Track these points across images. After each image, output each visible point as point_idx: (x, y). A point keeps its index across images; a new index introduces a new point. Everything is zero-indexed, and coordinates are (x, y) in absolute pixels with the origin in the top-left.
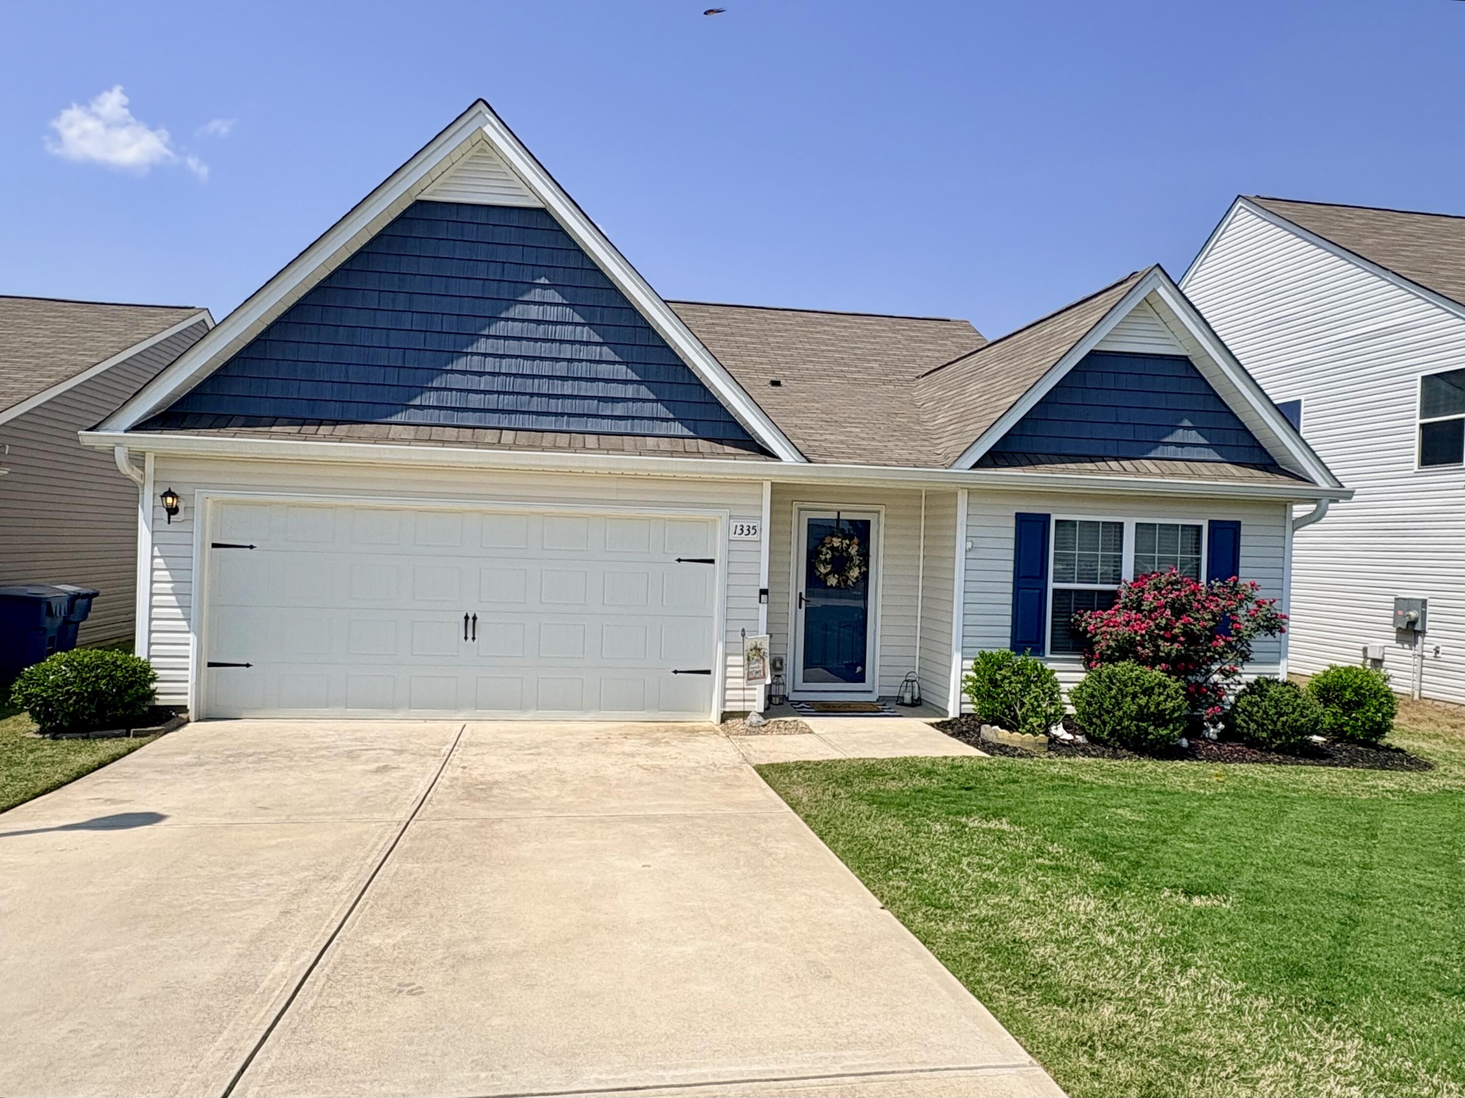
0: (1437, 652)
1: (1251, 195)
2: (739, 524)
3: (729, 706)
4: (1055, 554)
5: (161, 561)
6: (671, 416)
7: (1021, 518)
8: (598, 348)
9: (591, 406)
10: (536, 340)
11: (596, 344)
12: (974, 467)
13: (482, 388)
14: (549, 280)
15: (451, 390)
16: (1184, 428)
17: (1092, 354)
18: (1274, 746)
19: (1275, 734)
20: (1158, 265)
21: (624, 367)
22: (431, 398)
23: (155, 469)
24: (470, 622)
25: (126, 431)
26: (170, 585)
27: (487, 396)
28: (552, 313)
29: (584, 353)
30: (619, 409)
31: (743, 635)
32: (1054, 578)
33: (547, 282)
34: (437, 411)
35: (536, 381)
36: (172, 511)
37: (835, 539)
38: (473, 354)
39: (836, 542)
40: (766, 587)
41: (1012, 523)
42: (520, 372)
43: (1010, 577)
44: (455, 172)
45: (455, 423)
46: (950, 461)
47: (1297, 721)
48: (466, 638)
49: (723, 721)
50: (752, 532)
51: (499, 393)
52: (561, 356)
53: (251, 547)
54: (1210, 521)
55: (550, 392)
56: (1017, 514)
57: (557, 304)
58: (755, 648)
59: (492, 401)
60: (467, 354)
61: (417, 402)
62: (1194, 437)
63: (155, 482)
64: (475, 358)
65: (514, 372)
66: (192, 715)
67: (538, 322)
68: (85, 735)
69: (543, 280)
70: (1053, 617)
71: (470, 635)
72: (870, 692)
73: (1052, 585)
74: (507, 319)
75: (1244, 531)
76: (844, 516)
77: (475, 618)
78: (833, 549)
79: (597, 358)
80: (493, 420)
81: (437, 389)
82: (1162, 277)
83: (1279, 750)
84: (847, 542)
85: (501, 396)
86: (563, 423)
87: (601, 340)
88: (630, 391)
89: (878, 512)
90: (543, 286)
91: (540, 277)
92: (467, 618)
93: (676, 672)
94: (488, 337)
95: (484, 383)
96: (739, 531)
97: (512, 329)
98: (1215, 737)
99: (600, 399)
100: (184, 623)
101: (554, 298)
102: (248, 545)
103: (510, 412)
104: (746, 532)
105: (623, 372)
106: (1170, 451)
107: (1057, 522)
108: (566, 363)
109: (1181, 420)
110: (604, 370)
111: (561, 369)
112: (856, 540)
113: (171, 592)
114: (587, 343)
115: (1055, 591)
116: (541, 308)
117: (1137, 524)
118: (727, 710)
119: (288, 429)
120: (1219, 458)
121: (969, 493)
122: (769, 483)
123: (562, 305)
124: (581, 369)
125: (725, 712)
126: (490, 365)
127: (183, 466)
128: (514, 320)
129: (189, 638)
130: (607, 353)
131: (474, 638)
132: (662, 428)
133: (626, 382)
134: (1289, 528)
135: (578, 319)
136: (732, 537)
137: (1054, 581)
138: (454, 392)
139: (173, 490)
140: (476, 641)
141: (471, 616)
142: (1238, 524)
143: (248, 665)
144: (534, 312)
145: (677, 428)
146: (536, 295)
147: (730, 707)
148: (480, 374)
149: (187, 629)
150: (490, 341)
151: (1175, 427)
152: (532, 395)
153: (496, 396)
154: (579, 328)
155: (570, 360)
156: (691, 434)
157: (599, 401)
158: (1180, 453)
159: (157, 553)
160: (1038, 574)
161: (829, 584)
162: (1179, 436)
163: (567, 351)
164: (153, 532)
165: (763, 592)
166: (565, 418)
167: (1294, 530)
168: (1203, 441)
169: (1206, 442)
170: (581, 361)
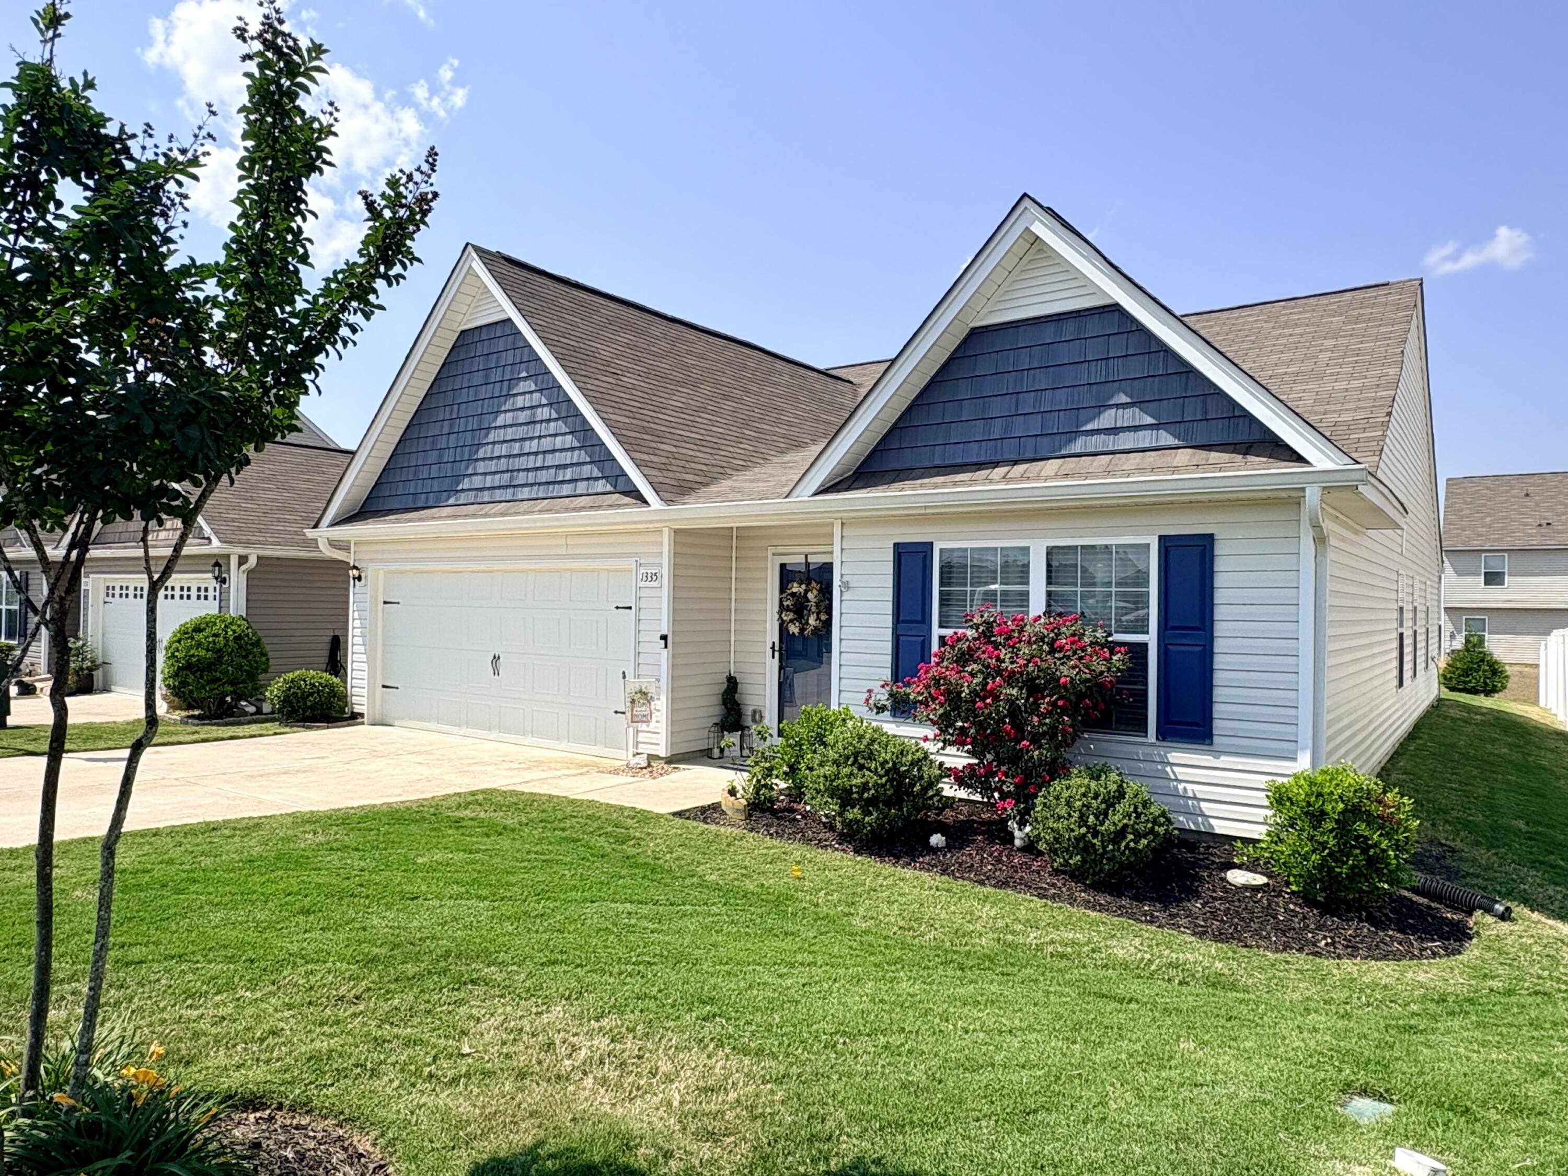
2: (644, 572)
4: (941, 592)
5: (357, 613)
6: (599, 474)
7: (901, 550)
8: (555, 423)
9: (549, 474)
10: (521, 425)
11: (554, 420)
12: (816, 494)
13: (492, 470)
14: (525, 373)
15: (477, 474)
16: (1117, 406)
20: (1025, 195)
21: (570, 436)
22: (467, 483)
23: (354, 552)
24: (496, 660)
25: (329, 527)
26: (360, 630)
27: (495, 476)
28: (530, 400)
30: (568, 474)
31: (624, 677)
32: (939, 622)
33: (525, 375)
34: (470, 493)
35: (521, 458)
36: (358, 579)
40: (665, 632)
41: (890, 556)
42: (511, 453)
43: (889, 622)
45: (478, 500)
46: (787, 490)
50: (655, 578)
51: (502, 472)
52: (534, 435)
53: (400, 603)
54: (1161, 538)
55: (528, 466)
56: (896, 545)
57: (532, 392)
58: (640, 692)
59: (497, 479)
60: (485, 444)
61: (460, 487)
62: (1134, 416)
63: (355, 560)
64: (489, 446)
65: (508, 453)
66: (365, 720)
67: (522, 409)
69: (523, 374)
71: (496, 671)
73: (937, 632)
75: (1215, 549)
76: (812, 559)
77: (499, 658)
78: (793, 595)
79: (554, 432)
80: (497, 494)
81: (470, 475)
82: (1034, 209)
85: (502, 475)
86: (533, 492)
87: (556, 416)
88: (575, 457)
90: (524, 379)
91: (521, 372)
92: (494, 657)
93: (616, 712)
94: (495, 428)
95: (493, 466)
96: (644, 578)
97: (506, 418)
99: (556, 467)
100: (365, 656)
101: (530, 386)
102: (399, 601)
103: (506, 487)
104: (649, 579)
105: (571, 441)
106: (1093, 444)
107: (941, 550)
108: (537, 440)
109: (1112, 395)
111: (534, 445)
112: (814, 584)
113: (360, 634)
114: (549, 420)
115: (941, 638)
116: (523, 397)
117: (1047, 548)
120: (1175, 442)
121: (842, 524)
122: (668, 530)
123: (536, 391)
124: (546, 444)
126: (496, 450)
128: (509, 411)
129: (365, 667)
130: (561, 426)
132: (594, 487)
133: (573, 449)
136: (642, 584)
137: (941, 626)
138: (478, 476)
140: (500, 676)
141: (497, 656)
142: (1211, 537)
143: (397, 688)
144: (520, 402)
145: (604, 485)
148: (492, 459)
149: (365, 660)
150: (496, 431)
151: (1102, 407)
152: (518, 471)
153: (500, 475)
154: (545, 409)
155: (539, 437)
156: (612, 489)
157: (556, 469)
158: (1110, 442)
159: (355, 607)
160: (919, 618)
161: (790, 632)
162: (1107, 419)
163: (538, 430)
165: (664, 638)
166: (535, 487)
168: (1149, 420)
169: (1152, 421)
170: (545, 436)
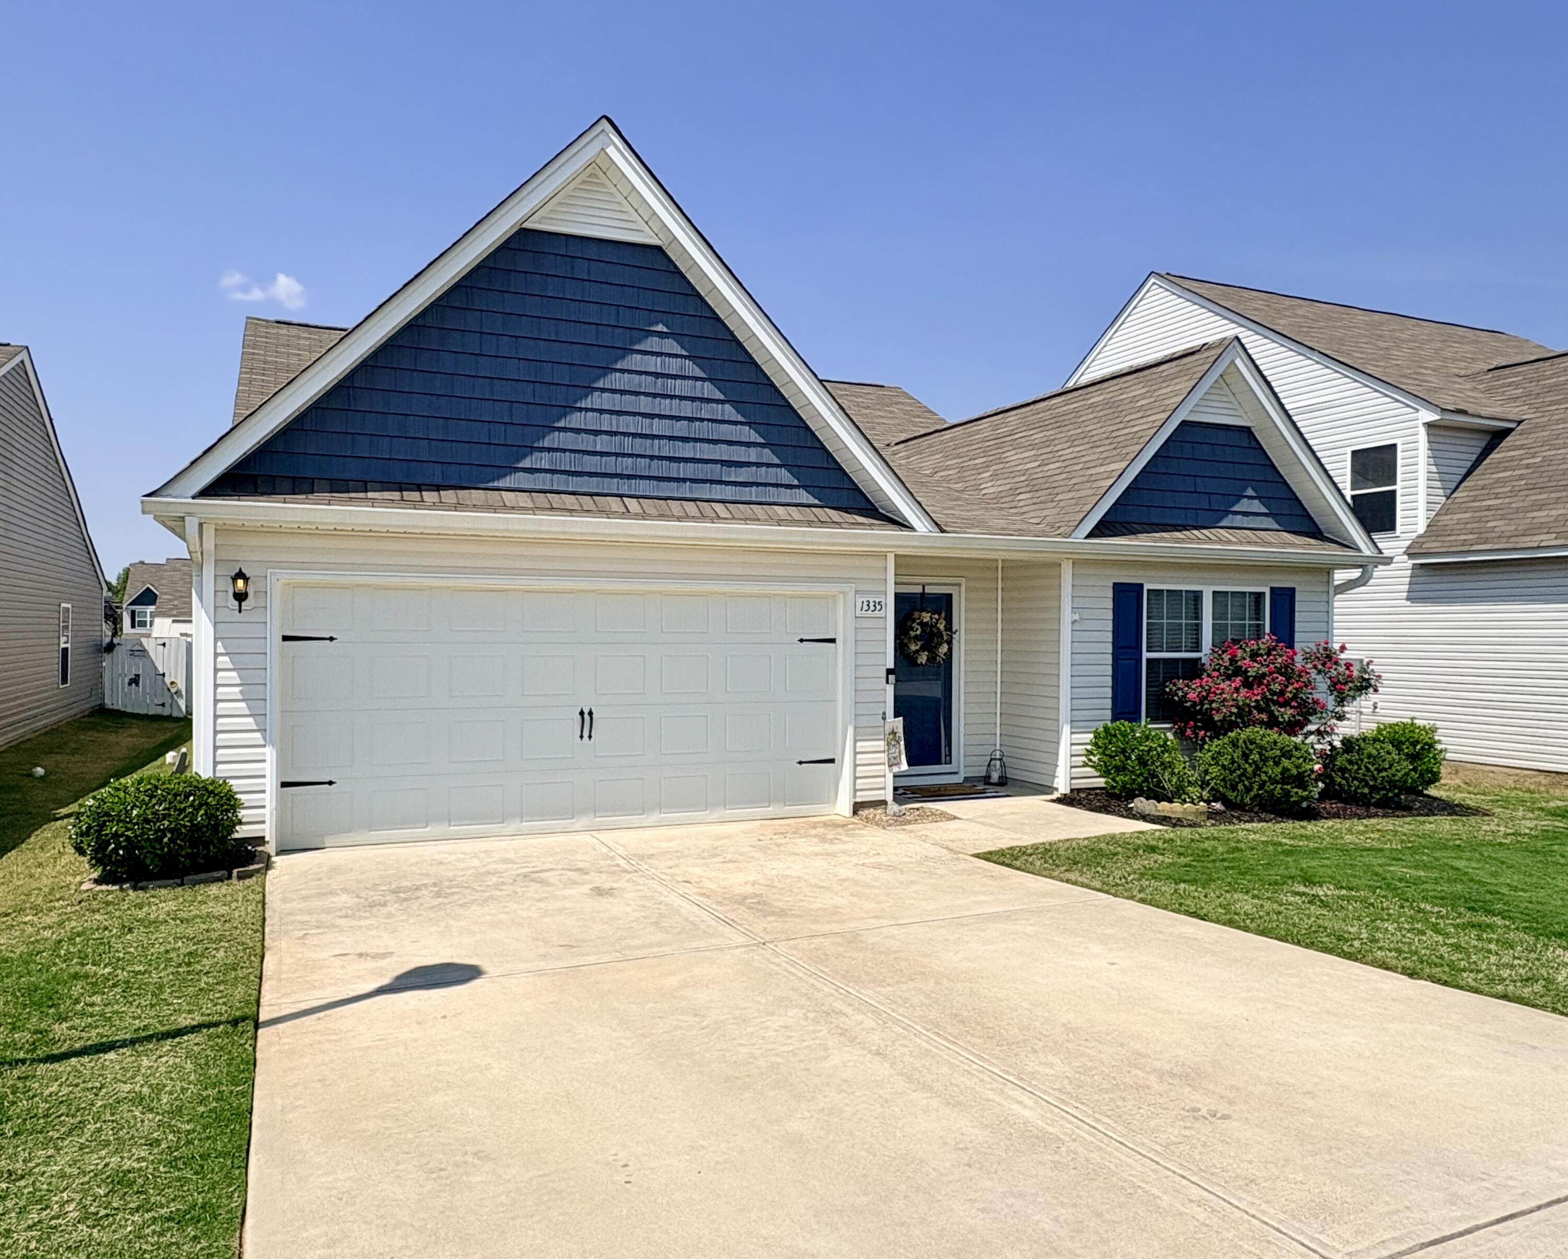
0: (1375, 708)
1: (1163, 273)
2: (865, 600)
3: (860, 797)
4: (1148, 623)
5: (226, 659)
6: (796, 482)
7: (1119, 589)
8: (720, 406)
9: (715, 471)
10: (655, 395)
11: (718, 401)
12: (1087, 536)
13: (598, 449)
14: (668, 327)
15: (565, 451)
16: (1249, 497)
17: (1184, 423)
18: (1373, 801)
19: (1373, 789)
21: (747, 428)
22: (543, 461)
23: (216, 546)
24: (586, 717)
25: (193, 498)
26: (237, 689)
27: (604, 458)
28: (673, 365)
29: (706, 411)
30: (743, 475)
32: (1148, 647)
33: (665, 330)
34: (549, 475)
35: (656, 441)
36: (240, 597)
37: (924, 614)
38: (587, 410)
39: (926, 617)
40: (891, 666)
41: (1110, 594)
42: (639, 431)
43: (1109, 648)
44: (564, 198)
45: (570, 489)
46: (1069, 530)
47: (1394, 775)
48: (582, 737)
49: (855, 813)
50: (878, 607)
51: (617, 455)
52: (682, 415)
53: (331, 639)
54: (1272, 589)
55: (671, 455)
56: (1115, 584)
57: (676, 356)
59: (609, 464)
60: (581, 409)
61: (526, 463)
62: (1257, 506)
63: (216, 560)
64: (590, 414)
65: (632, 431)
66: (271, 847)
67: (656, 375)
68: (179, 881)
69: (660, 328)
70: (1147, 686)
71: (586, 734)
72: (956, 773)
73: (1146, 655)
74: (622, 371)
75: (1298, 597)
76: (928, 590)
77: (591, 713)
78: (922, 624)
79: (719, 418)
80: (613, 485)
81: (549, 450)
82: (1239, 349)
83: (1378, 805)
84: (936, 616)
85: (620, 459)
86: (685, 490)
87: (722, 397)
88: (752, 455)
89: (959, 585)
90: (661, 335)
91: (657, 323)
92: (582, 713)
93: (800, 763)
94: (603, 390)
95: (601, 443)
96: (865, 607)
97: (629, 381)
98: (1317, 796)
99: (723, 463)
100: (258, 735)
101: (672, 347)
102: (328, 636)
103: (629, 477)
104: (872, 608)
105: (748, 434)
106: (1239, 520)
107: (1149, 591)
108: (686, 422)
109: (1245, 489)
110: (726, 431)
111: (680, 428)
112: (941, 615)
113: (240, 697)
114: (707, 400)
115: (1148, 660)
116: (659, 359)
117: (1214, 593)
118: (858, 800)
119: (387, 495)
120: (1277, 527)
121: (1073, 563)
122: (893, 555)
123: (682, 356)
124: (702, 429)
125: (856, 803)
126: (607, 422)
127: (254, 541)
128: (630, 372)
129: (264, 754)
130: (729, 411)
131: (590, 737)
132: (786, 495)
133: (749, 444)
134: (1332, 592)
135: (699, 373)
136: (859, 613)
137: (1148, 651)
138: (567, 454)
139: (243, 571)
140: (592, 739)
141: (586, 711)
142: (1293, 590)
143: (331, 783)
144: (654, 364)
145: (804, 496)
146: (652, 344)
147: (862, 797)
148: (596, 433)
149: (262, 742)
150: (605, 395)
151: (1240, 497)
152: (652, 457)
153: (614, 458)
154: (699, 383)
155: (691, 419)
156: (817, 502)
157: (722, 466)
158: (1247, 521)
159: (220, 649)
160: (1134, 644)
161: (919, 662)
162: (1244, 505)
163: (687, 409)
164: (215, 624)
165: (890, 672)
166: (688, 483)
167: (1336, 594)
168: (1264, 510)
169: (1267, 511)
170: (702, 420)
